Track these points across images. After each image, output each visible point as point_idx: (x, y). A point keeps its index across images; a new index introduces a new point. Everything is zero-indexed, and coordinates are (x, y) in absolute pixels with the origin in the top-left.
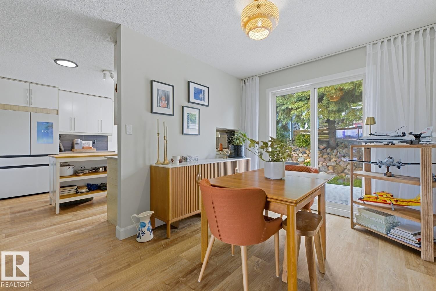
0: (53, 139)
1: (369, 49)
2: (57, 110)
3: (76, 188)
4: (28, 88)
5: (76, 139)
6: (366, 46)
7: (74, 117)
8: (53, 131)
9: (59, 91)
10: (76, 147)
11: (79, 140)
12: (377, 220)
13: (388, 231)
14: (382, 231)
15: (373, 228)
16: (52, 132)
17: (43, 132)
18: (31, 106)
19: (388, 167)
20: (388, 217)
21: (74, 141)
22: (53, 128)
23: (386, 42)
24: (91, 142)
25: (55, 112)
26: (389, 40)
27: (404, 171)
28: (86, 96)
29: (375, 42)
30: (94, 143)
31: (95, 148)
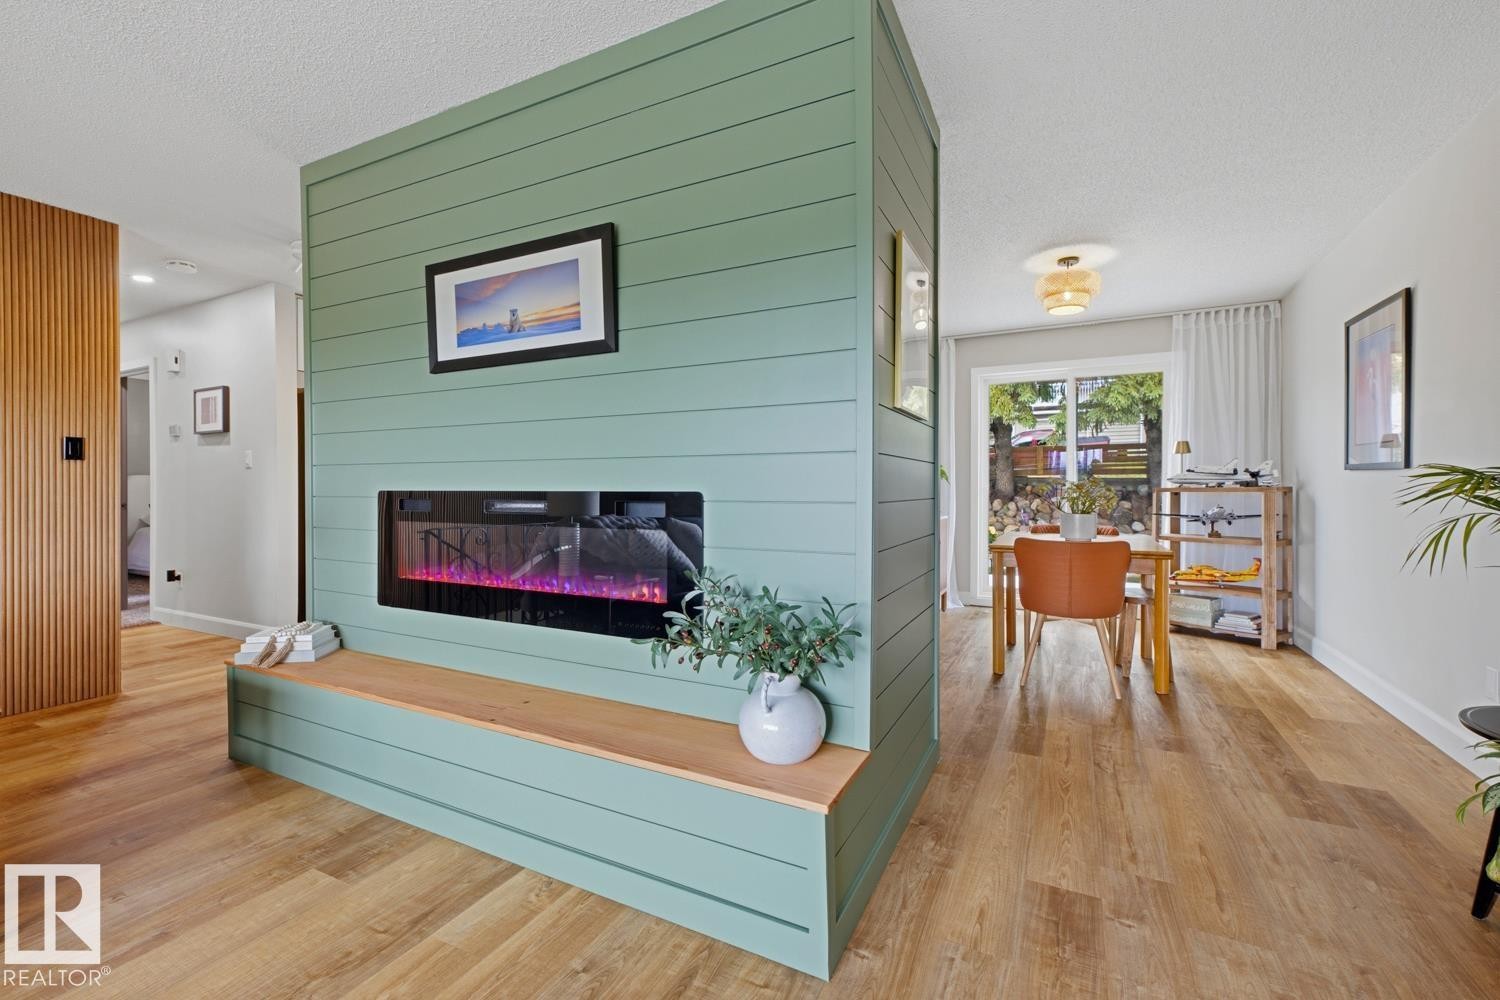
1: (1178, 322)
6: (1171, 316)
12: (1198, 608)
13: (1215, 621)
14: (1206, 624)
15: (1191, 621)
19: (1213, 523)
20: (1213, 601)
23: (1203, 316)
26: (1208, 313)
27: (1238, 528)
29: (1187, 312)
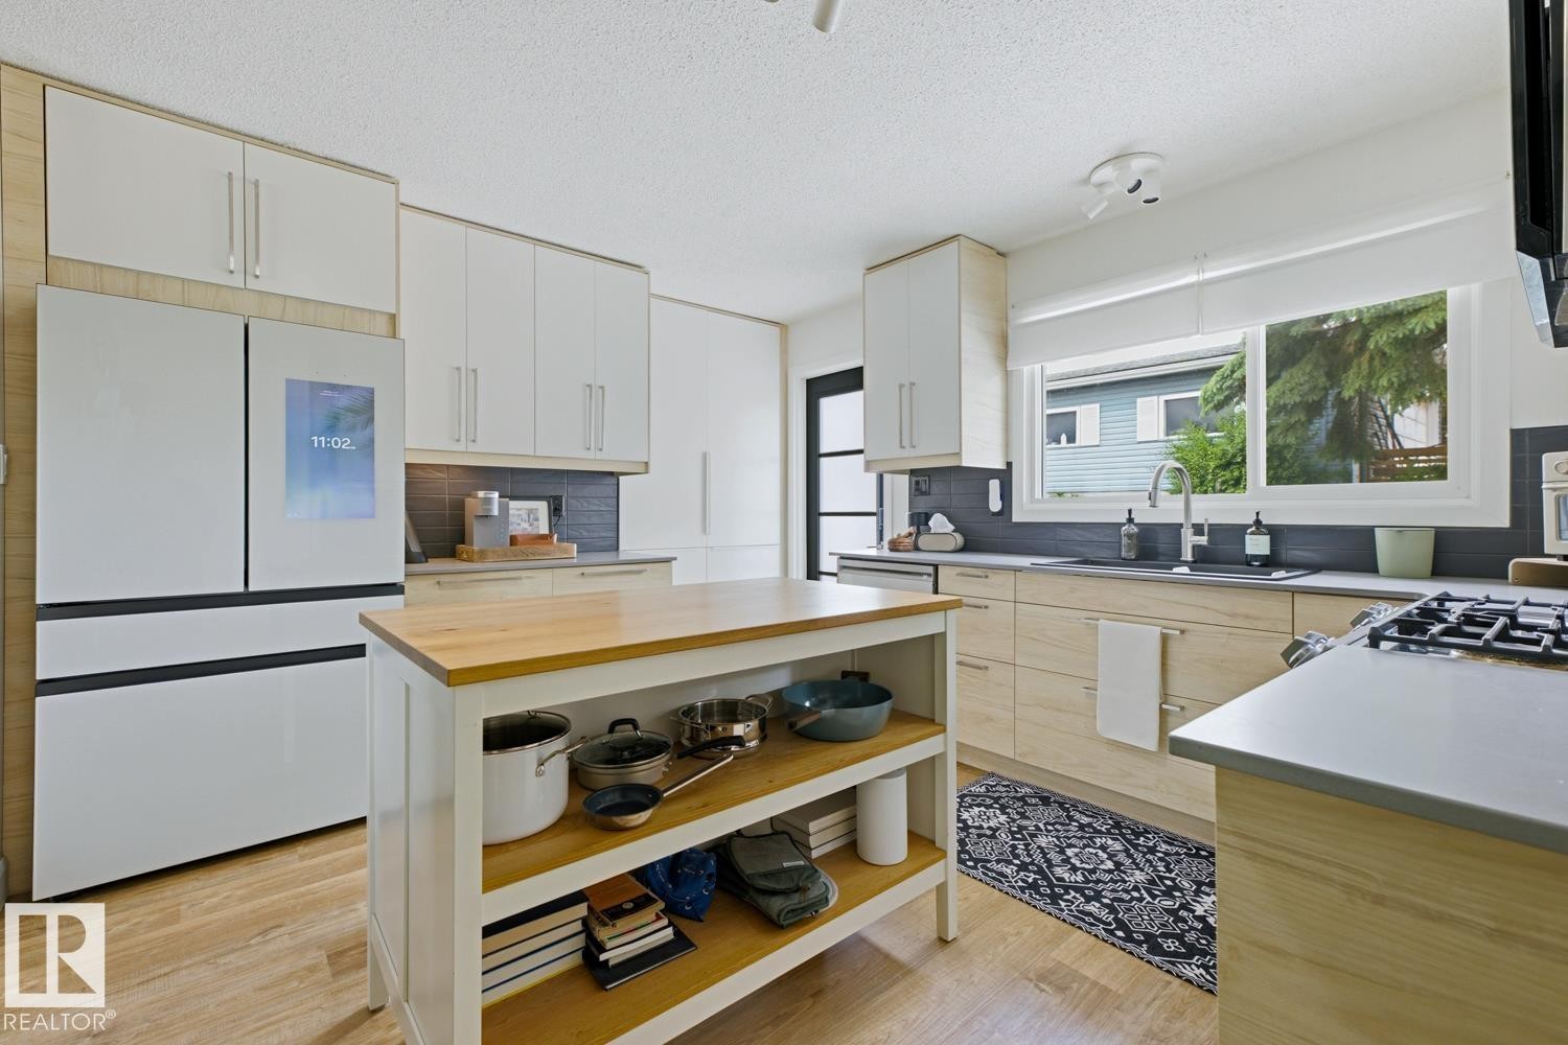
0: (373, 490)
2: (393, 318)
3: (585, 921)
4: (238, 174)
5: (481, 494)
7: (470, 367)
8: (372, 441)
9: (403, 212)
10: (479, 536)
11: (496, 495)
16: (368, 447)
17: (320, 442)
18: (252, 284)
21: (469, 501)
22: (371, 419)
24: (542, 507)
25: (382, 325)
28: (528, 247)
30: (555, 511)
31: (569, 539)
